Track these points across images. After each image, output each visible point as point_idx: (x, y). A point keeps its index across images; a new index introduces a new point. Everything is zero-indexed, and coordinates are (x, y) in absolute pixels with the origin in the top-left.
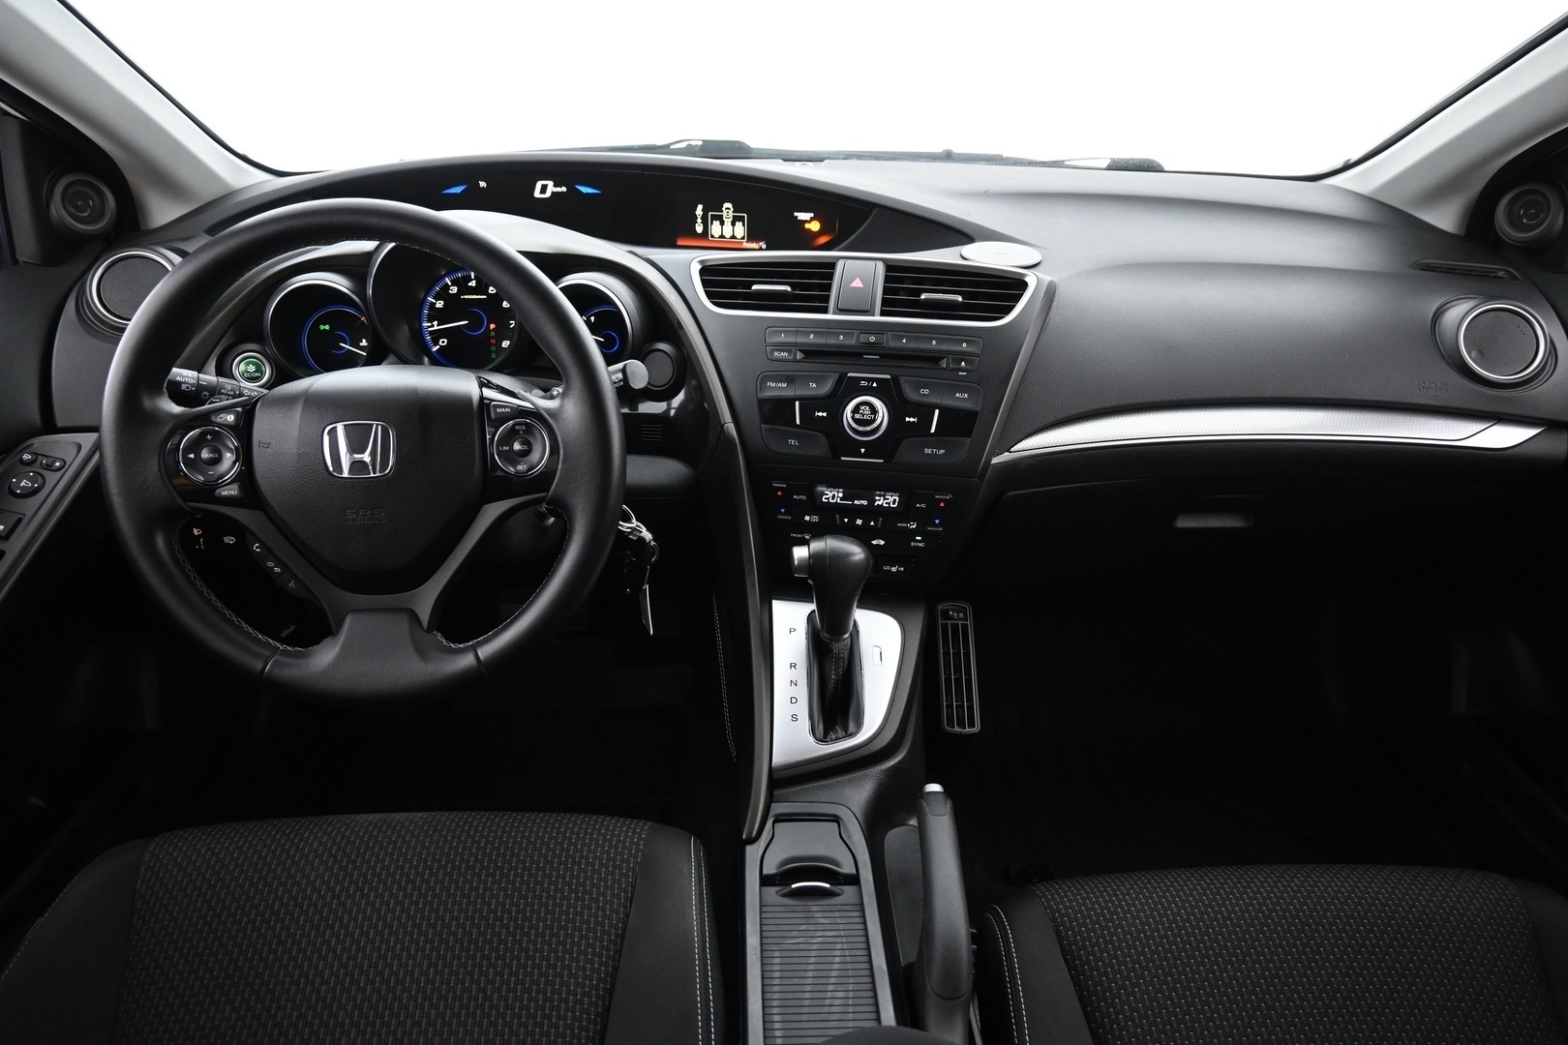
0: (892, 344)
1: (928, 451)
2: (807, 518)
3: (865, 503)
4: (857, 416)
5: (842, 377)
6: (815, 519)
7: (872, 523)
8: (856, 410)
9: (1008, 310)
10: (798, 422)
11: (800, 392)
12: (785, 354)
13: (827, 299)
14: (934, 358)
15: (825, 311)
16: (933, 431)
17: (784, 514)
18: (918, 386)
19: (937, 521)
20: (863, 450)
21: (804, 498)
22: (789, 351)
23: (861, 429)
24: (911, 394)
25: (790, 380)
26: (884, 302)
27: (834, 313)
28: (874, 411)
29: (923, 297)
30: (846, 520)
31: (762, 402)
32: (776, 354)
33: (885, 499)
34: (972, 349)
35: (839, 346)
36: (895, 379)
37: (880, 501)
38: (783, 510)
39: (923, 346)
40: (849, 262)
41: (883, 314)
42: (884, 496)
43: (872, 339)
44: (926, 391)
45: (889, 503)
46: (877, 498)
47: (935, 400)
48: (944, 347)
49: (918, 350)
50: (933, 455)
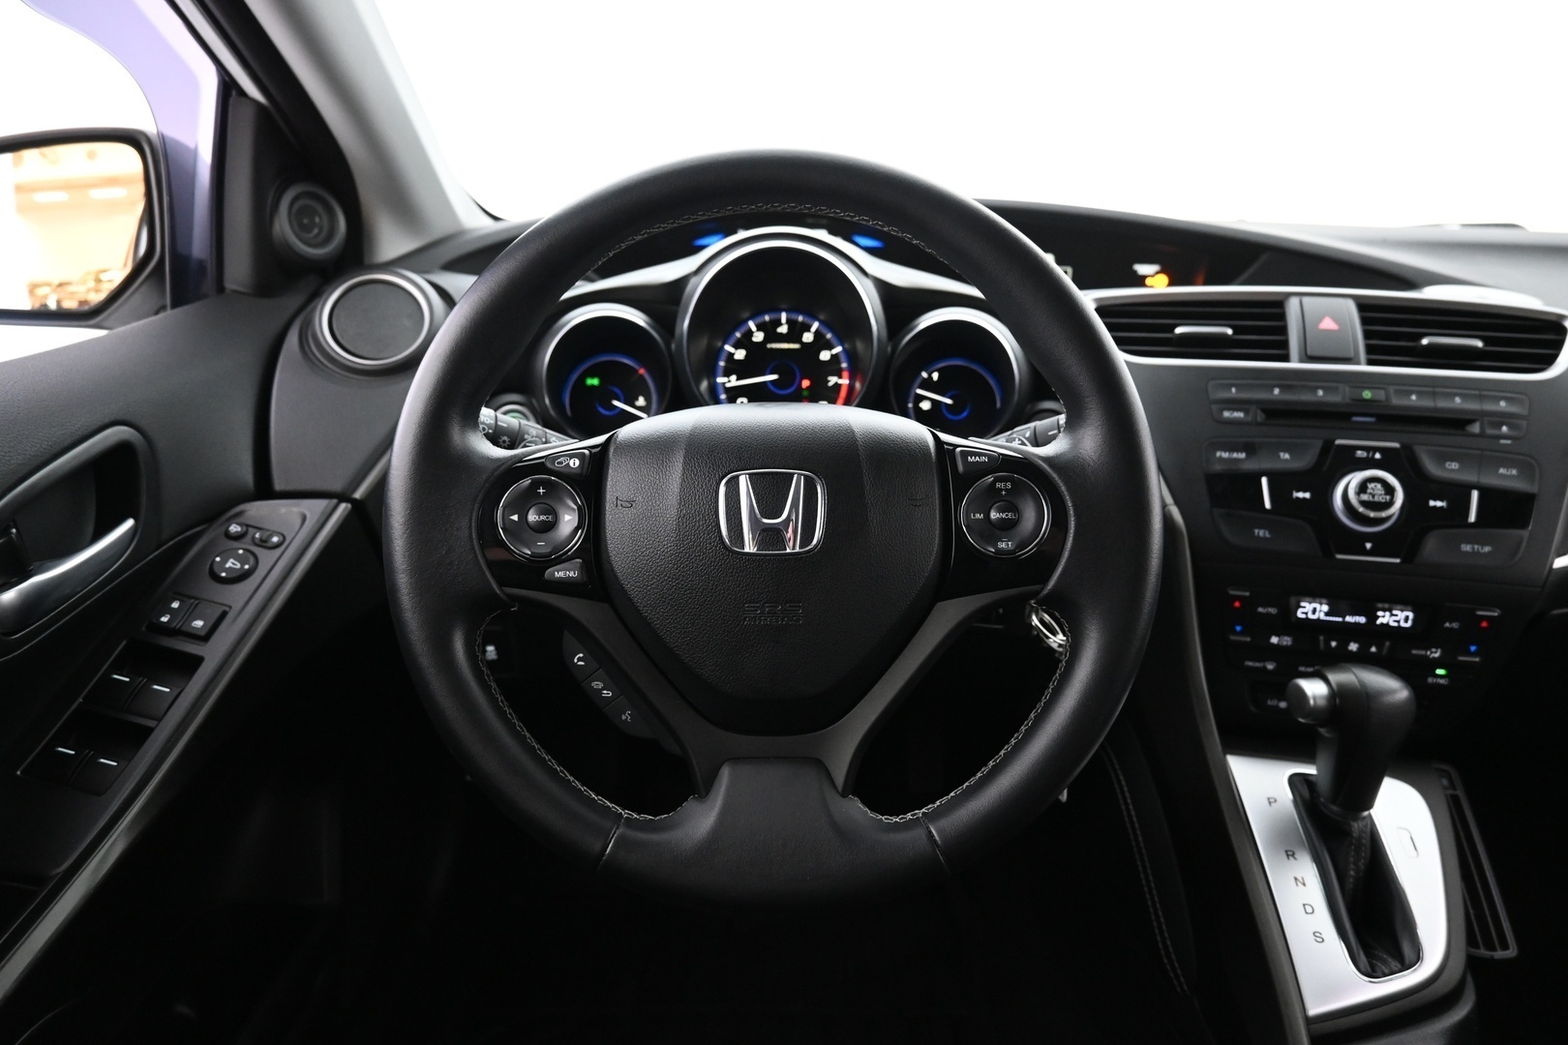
0: (1396, 401)
1: (1467, 548)
2: (1274, 640)
3: (1362, 620)
4: (1365, 497)
5: (1328, 446)
6: (1287, 641)
7: (1373, 649)
8: (1362, 487)
9: (1549, 360)
10: (1268, 505)
11: (1267, 465)
12: (1240, 415)
13: (1284, 345)
14: (1457, 423)
15: (1286, 358)
16: (1472, 518)
17: (1241, 633)
18: (1442, 458)
19: (1473, 648)
20: (1368, 546)
21: (1272, 611)
22: (1246, 412)
23: (1372, 514)
24: (1432, 467)
25: (1250, 449)
26: (1369, 349)
27: (1301, 361)
28: (1389, 490)
29: (1425, 341)
30: (1334, 644)
31: (1212, 479)
32: (1226, 414)
33: (1392, 615)
34: (1514, 409)
35: (1320, 403)
36: (1406, 448)
37: (1384, 618)
38: (1238, 628)
39: (1442, 404)
40: (1306, 300)
41: (1370, 362)
42: (1390, 610)
43: (1367, 394)
44: (1454, 466)
45: (1398, 622)
46: (1380, 613)
47: (1469, 477)
48: (1473, 406)
49: (1436, 410)
50: (1474, 553)
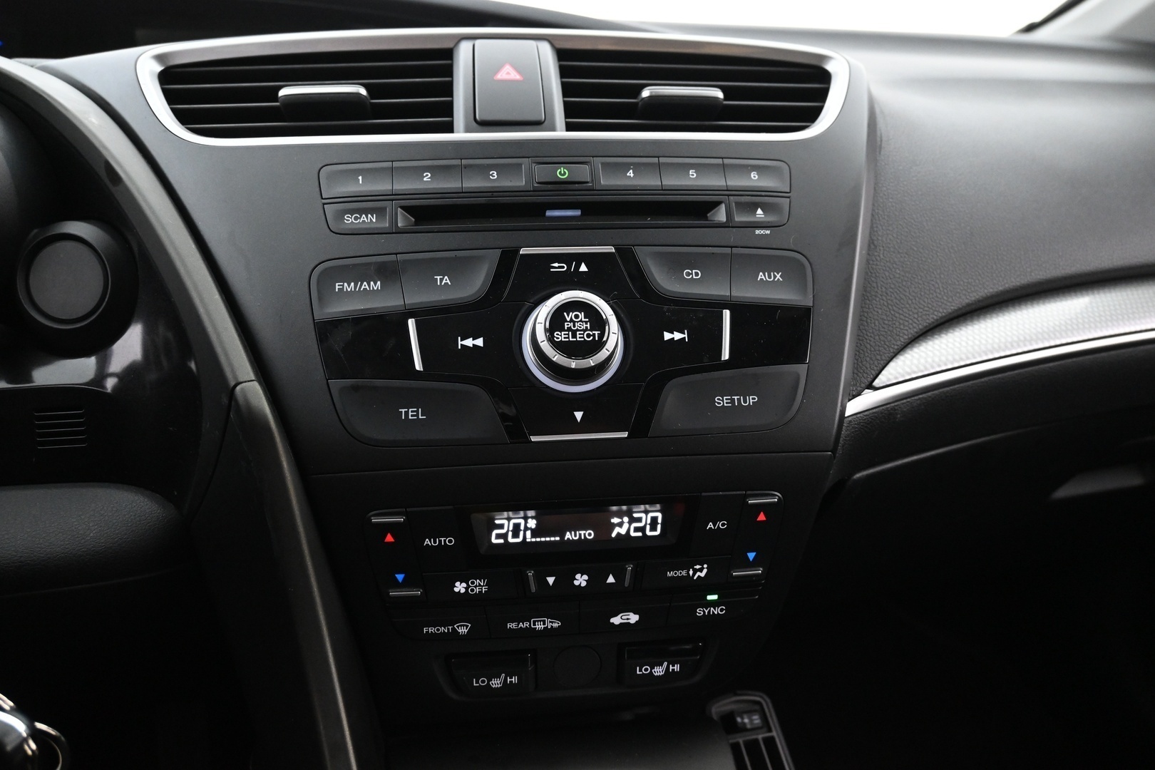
0: (605, 181)
1: (722, 401)
2: (460, 587)
3: (589, 534)
4: (561, 336)
5: (509, 255)
6: (480, 586)
7: (611, 579)
8: (556, 321)
9: (812, 115)
10: (418, 366)
11: (417, 297)
12: (369, 220)
13: (448, 109)
14: (695, 208)
15: (449, 128)
16: (726, 355)
17: (405, 586)
18: (677, 264)
19: (751, 556)
20: (579, 415)
21: (448, 541)
22: (380, 212)
23: (573, 364)
24: (663, 280)
25: (388, 272)
26: (570, 110)
27: (468, 130)
28: (598, 322)
29: (646, 93)
30: (551, 580)
31: (325, 329)
32: (349, 219)
33: (632, 520)
34: (768, 183)
35: (493, 192)
36: (625, 253)
37: (622, 527)
38: (400, 577)
39: (671, 181)
41: (570, 127)
42: (629, 514)
43: (563, 173)
44: (695, 274)
45: (642, 529)
46: (615, 520)
47: (717, 289)
48: (715, 181)
49: (664, 190)
50: (735, 409)
